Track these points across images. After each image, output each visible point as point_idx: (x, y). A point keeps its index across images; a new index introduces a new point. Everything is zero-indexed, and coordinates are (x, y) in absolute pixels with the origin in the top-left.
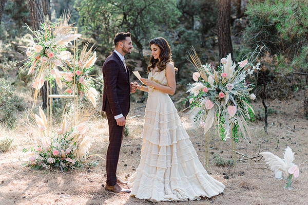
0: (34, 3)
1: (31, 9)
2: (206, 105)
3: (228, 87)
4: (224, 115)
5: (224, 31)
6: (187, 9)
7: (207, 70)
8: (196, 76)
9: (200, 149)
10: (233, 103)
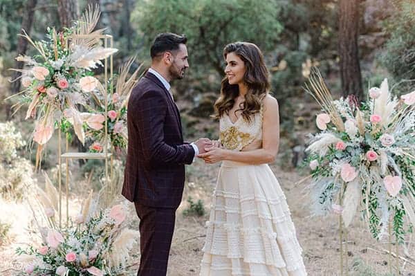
0: (67, 10)
1: (63, 20)
2: (342, 174)
3: (383, 141)
4: (377, 192)
5: (348, 50)
6: (290, 21)
7: (342, 109)
8: (322, 120)
9: (325, 244)
10: (393, 169)
